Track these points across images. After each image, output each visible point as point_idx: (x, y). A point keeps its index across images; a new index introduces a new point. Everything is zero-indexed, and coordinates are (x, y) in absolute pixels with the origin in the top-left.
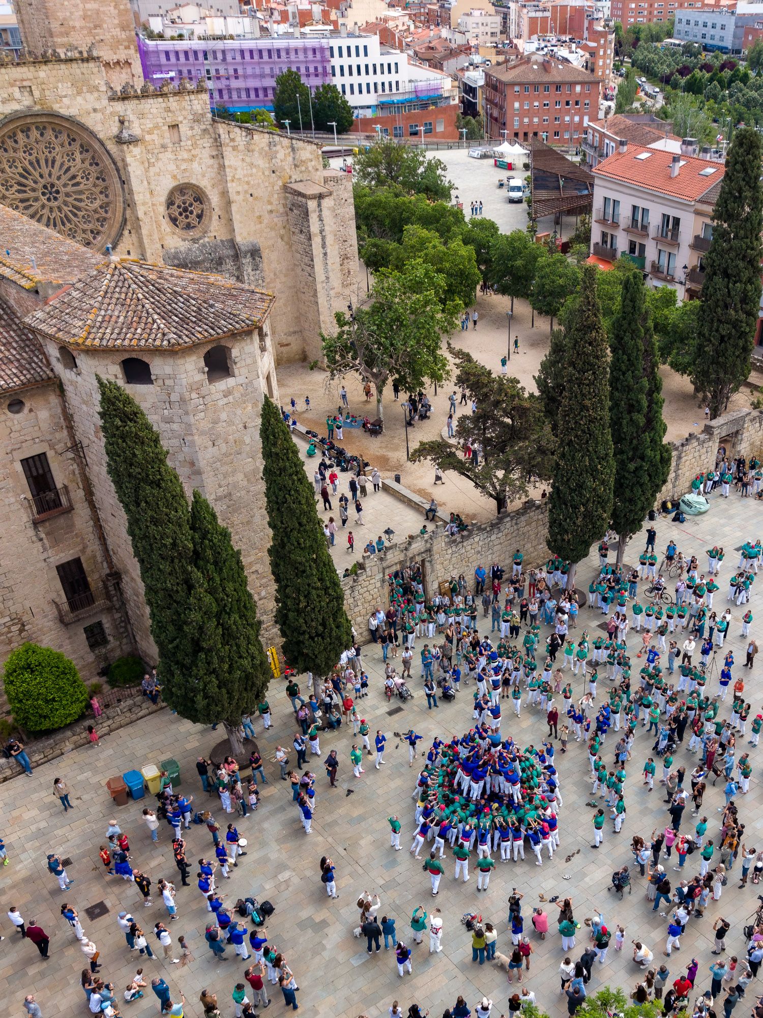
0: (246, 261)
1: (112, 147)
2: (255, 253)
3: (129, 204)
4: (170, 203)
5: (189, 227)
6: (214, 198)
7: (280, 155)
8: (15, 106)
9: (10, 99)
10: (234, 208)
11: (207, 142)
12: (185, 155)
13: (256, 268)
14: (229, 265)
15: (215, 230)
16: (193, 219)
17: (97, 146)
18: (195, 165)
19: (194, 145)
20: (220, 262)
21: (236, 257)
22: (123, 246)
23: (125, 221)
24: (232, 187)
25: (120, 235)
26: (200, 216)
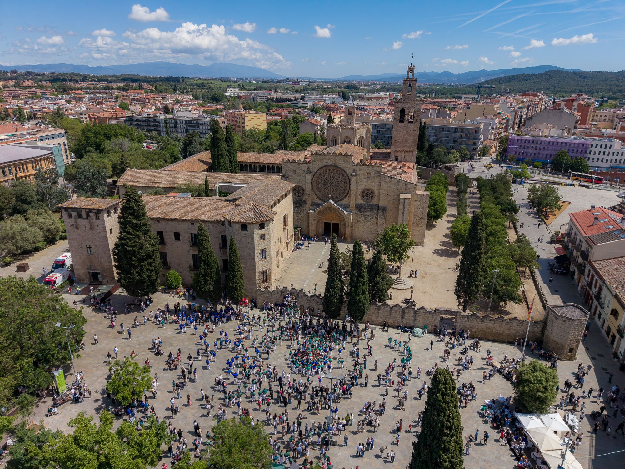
0: (380, 211)
1: (349, 175)
2: (384, 209)
3: (350, 190)
4: (363, 192)
5: (367, 199)
6: (376, 193)
7: (401, 185)
8: (328, 164)
9: (327, 162)
10: (381, 197)
11: (378, 179)
12: (370, 181)
13: (383, 214)
14: (375, 211)
15: (374, 201)
16: (370, 197)
17: (346, 175)
18: (373, 184)
19: (374, 179)
20: (372, 210)
21: (378, 210)
22: (345, 200)
23: (348, 194)
24: (381, 191)
25: (346, 196)
26: (372, 197)
